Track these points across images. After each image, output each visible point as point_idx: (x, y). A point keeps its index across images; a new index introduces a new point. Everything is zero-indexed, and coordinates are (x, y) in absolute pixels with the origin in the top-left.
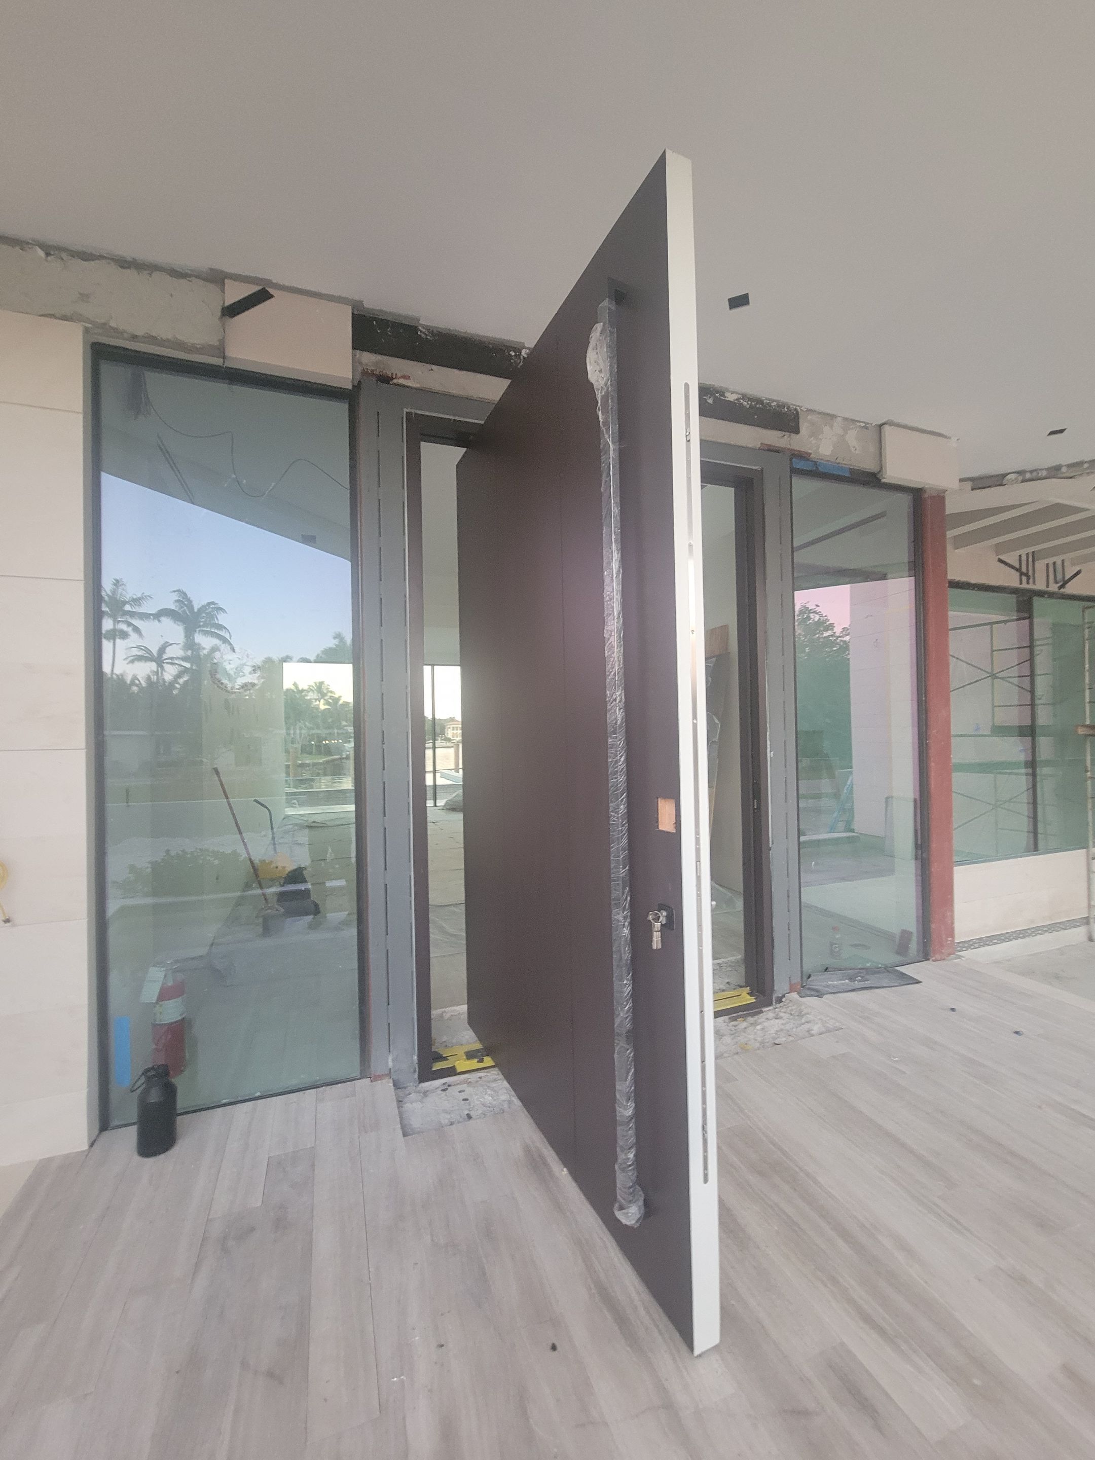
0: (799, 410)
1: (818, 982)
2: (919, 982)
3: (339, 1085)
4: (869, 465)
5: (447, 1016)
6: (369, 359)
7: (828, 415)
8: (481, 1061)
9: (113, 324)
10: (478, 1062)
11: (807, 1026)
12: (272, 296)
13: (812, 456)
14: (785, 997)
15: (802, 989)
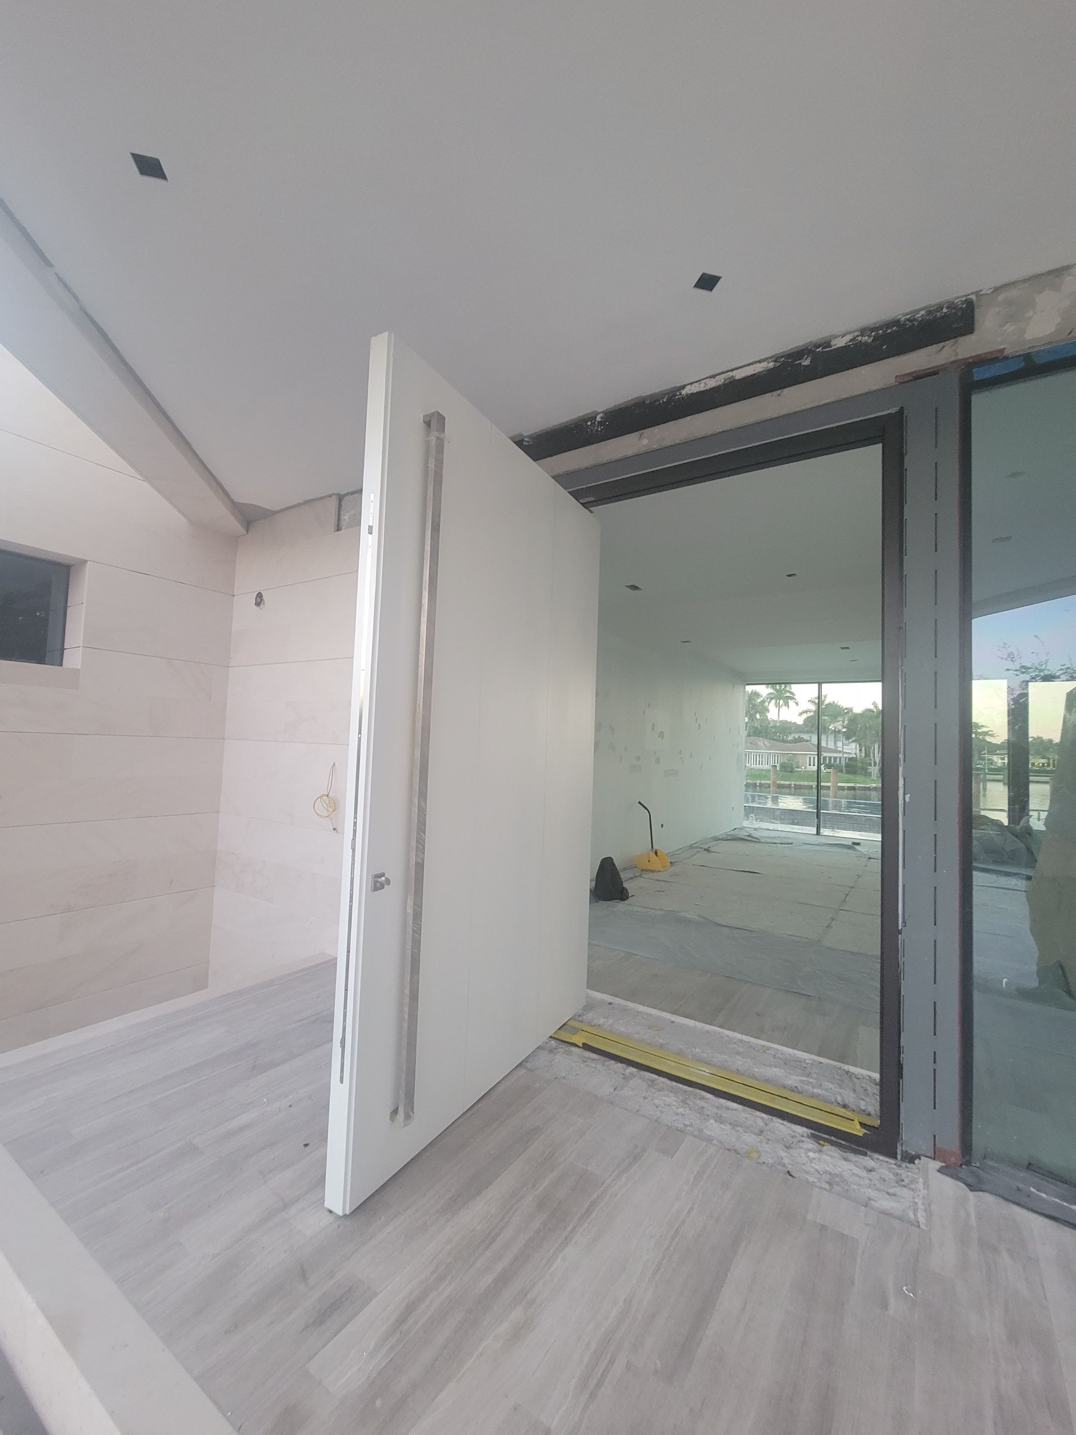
0: (974, 299)
14: (920, 1159)
15: (961, 1165)
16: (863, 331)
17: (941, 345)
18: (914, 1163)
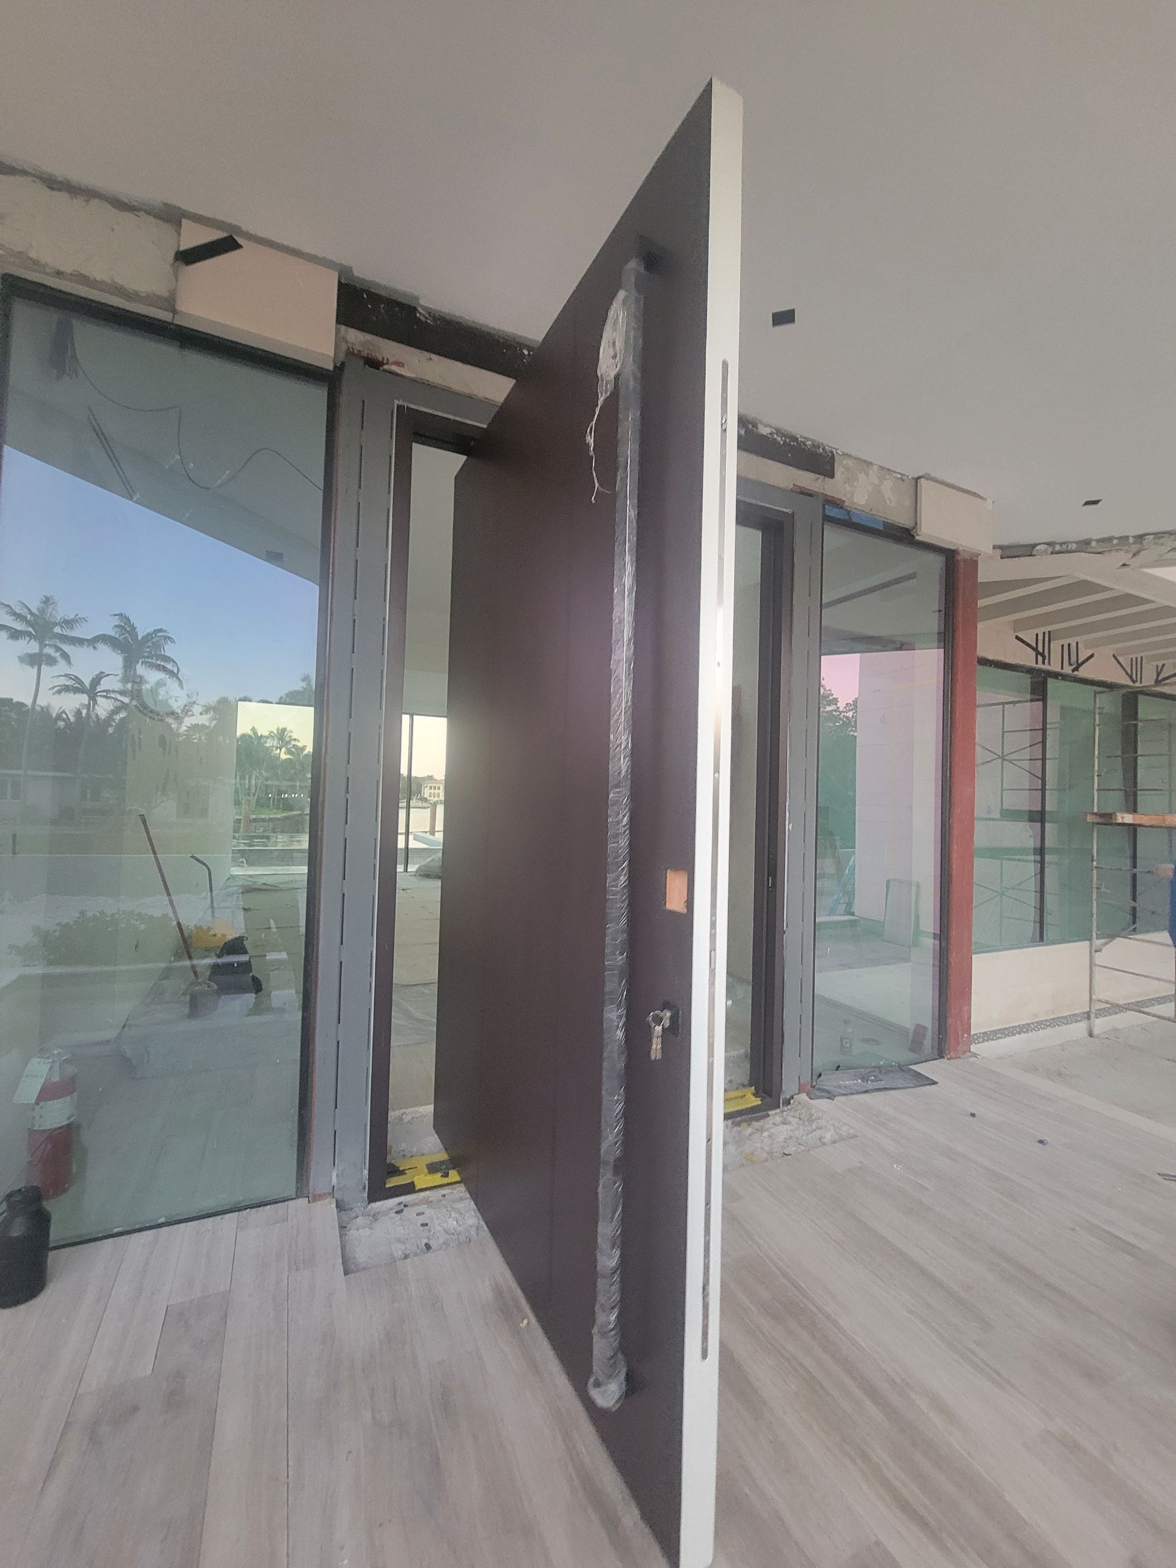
0: (835, 453)
1: (828, 1082)
2: (935, 1083)
3: (269, 1207)
4: (903, 520)
5: (407, 1119)
6: (355, 337)
7: (865, 461)
8: (446, 1175)
9: (32, 254)
10: (442, 1176)
11: (818, 1133)
12: (240, 247)
13: (847, 504)
14: (794, 1098)
15: (812, 1089)
16: (778, 431)
17: (818, 476)
18: (790, 1104)
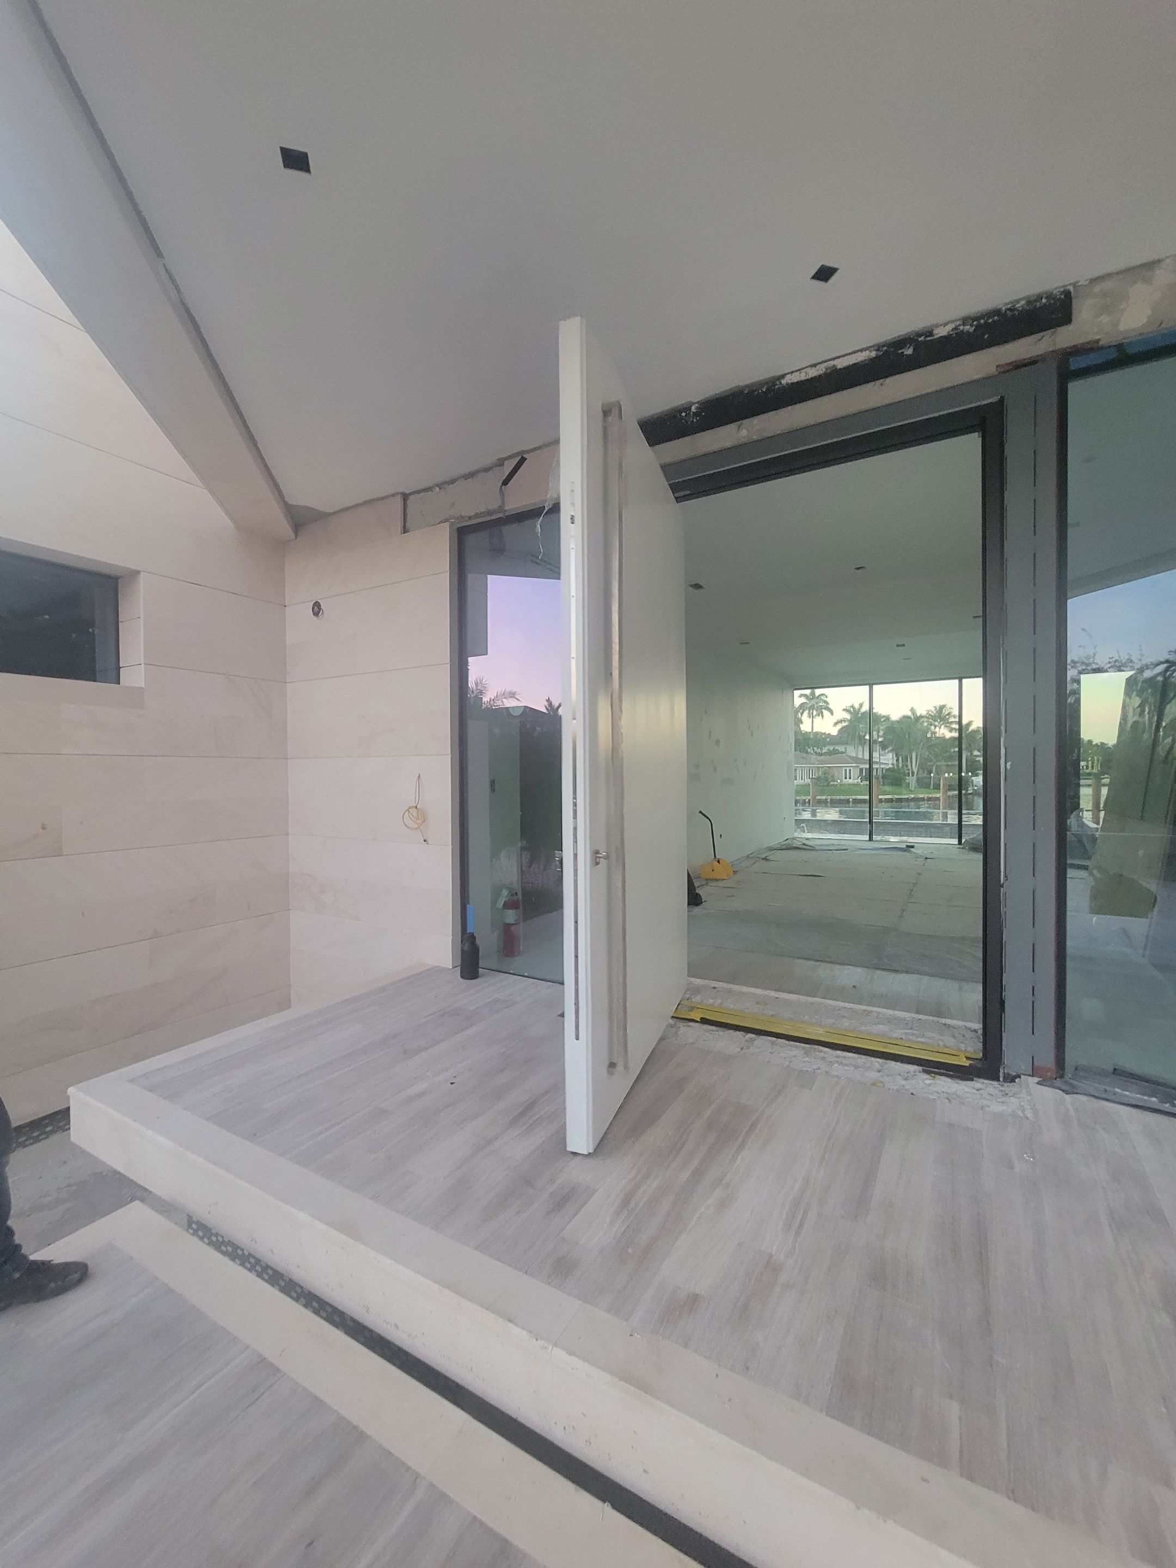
0: (1072, 290)
1: (1085, 1080)
12: (526, 459)
14: (1020, 1077)
15: (1056, 1079)
16: (965, 321)
17: (1041, 334)
18: (1015, 1082)
